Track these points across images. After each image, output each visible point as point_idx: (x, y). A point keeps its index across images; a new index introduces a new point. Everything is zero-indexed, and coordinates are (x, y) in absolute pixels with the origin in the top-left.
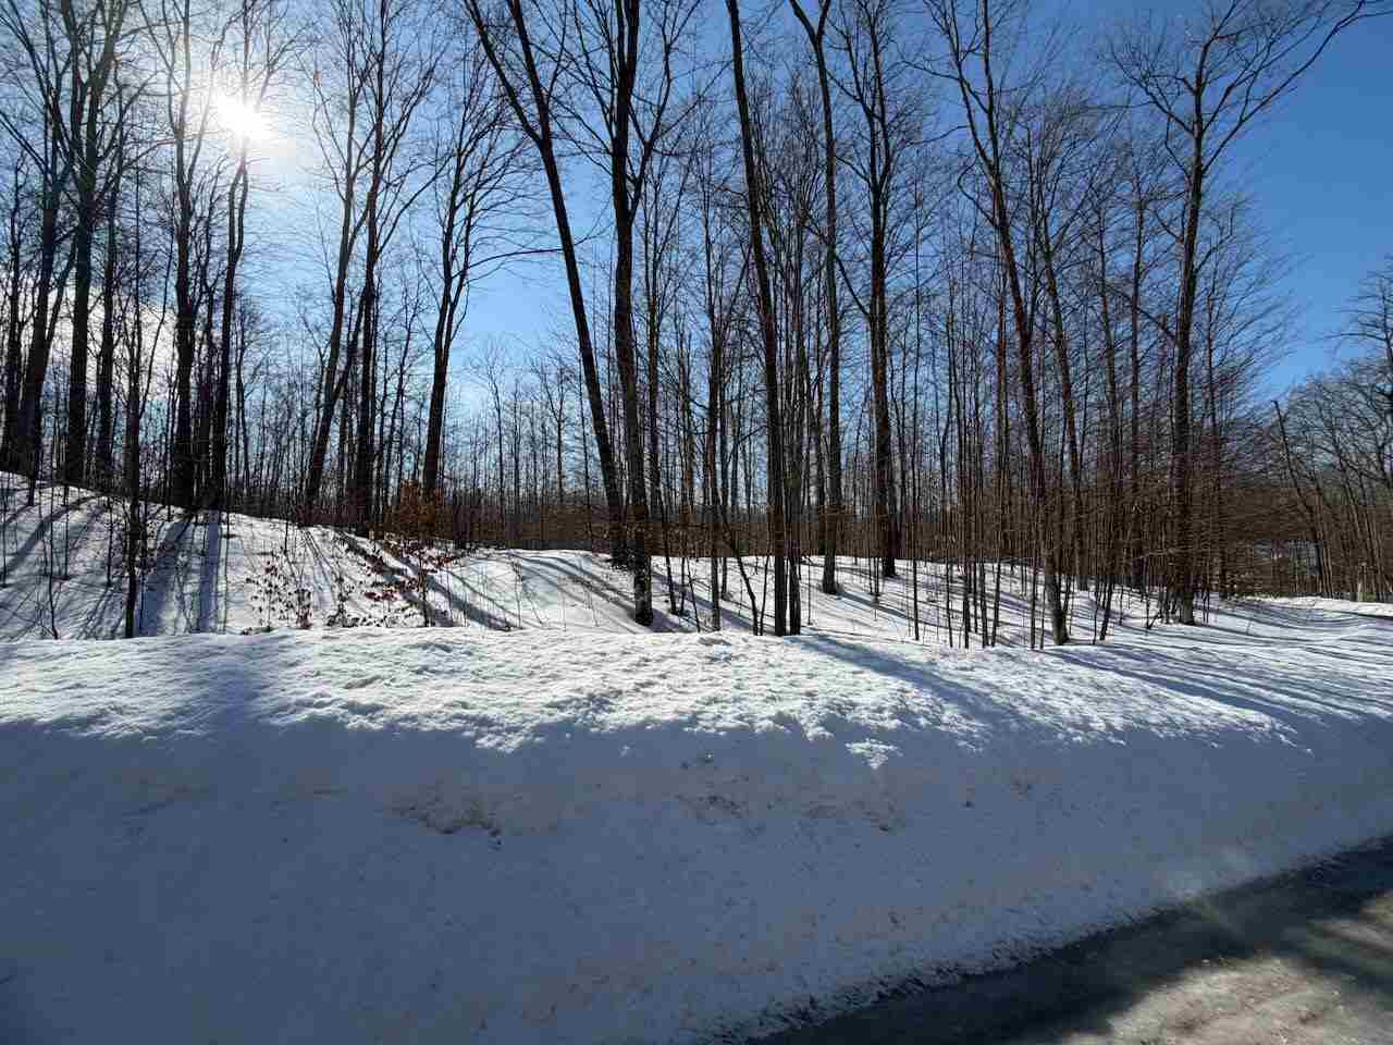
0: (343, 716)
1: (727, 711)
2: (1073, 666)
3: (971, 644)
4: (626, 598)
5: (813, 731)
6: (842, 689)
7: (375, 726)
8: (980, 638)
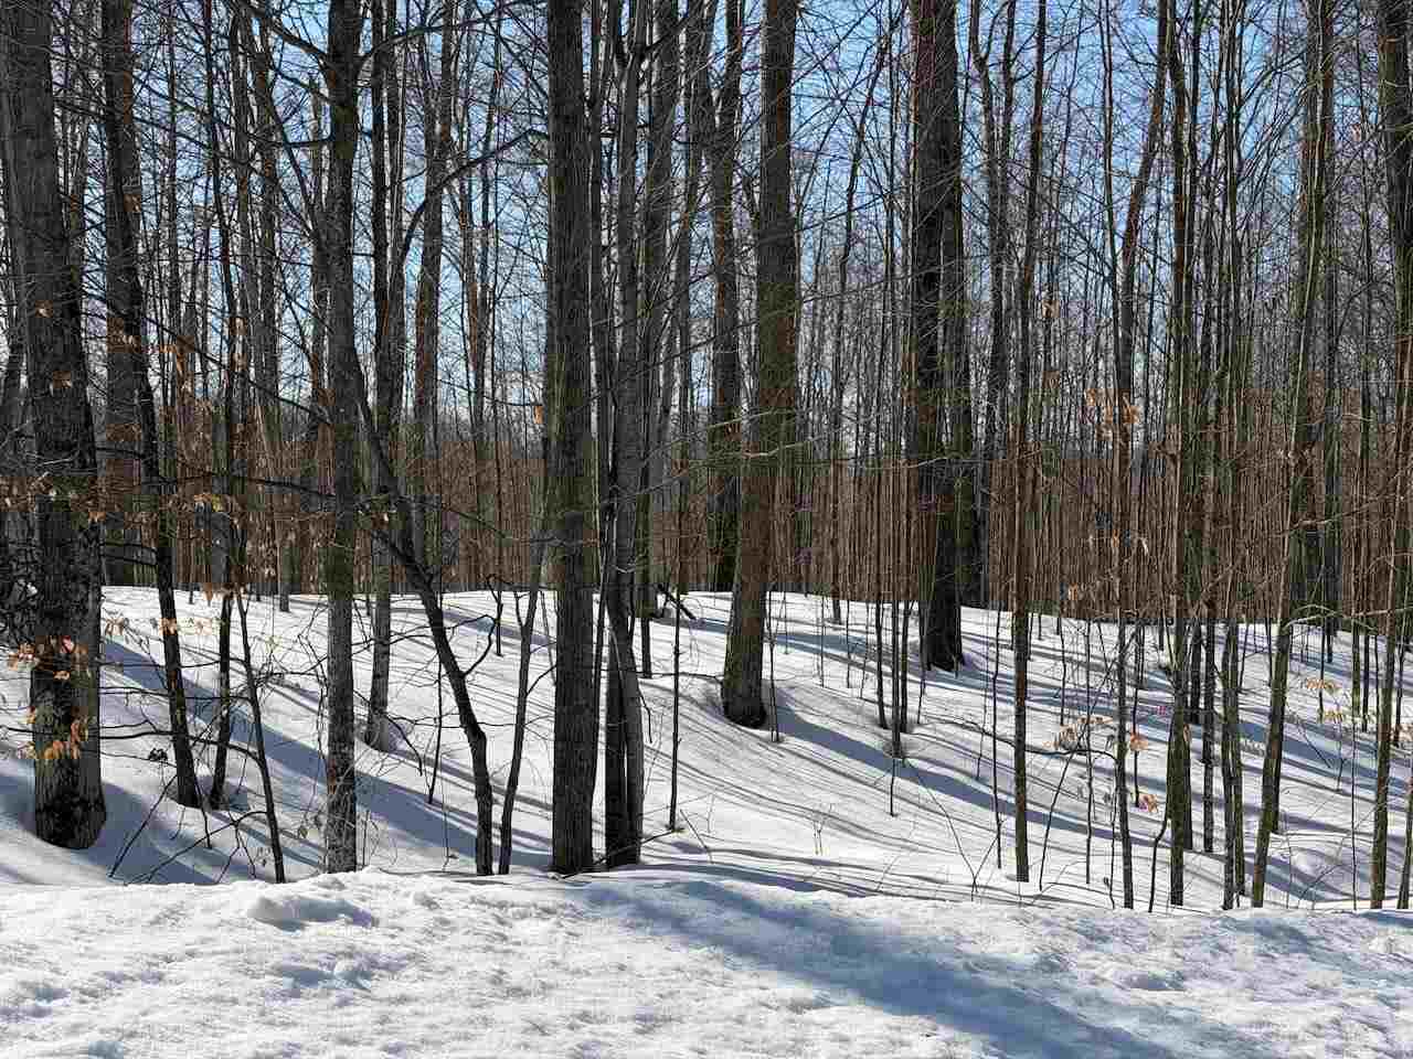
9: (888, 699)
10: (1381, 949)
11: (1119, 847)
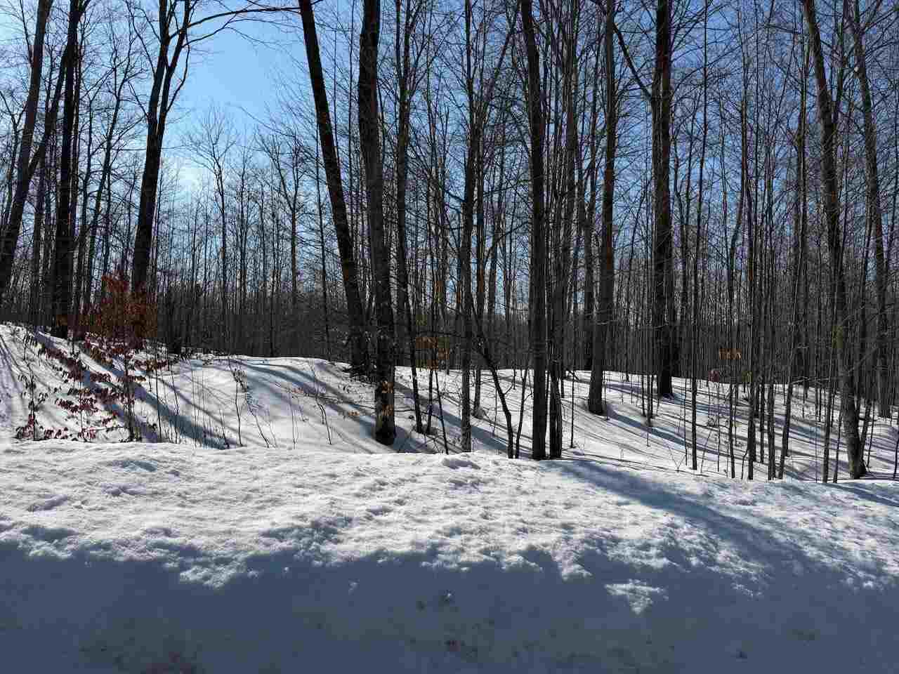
0: (25, 542)
1: (471, 543)
2: (868, 503)
3: (756, 475)
4: (366, 413)
5: (568, 569)
6: (606, 522)
7: (63, 555)
8: (765, 468)
9: (646, 407)
10: (829, 495)
11: (730, 459)
